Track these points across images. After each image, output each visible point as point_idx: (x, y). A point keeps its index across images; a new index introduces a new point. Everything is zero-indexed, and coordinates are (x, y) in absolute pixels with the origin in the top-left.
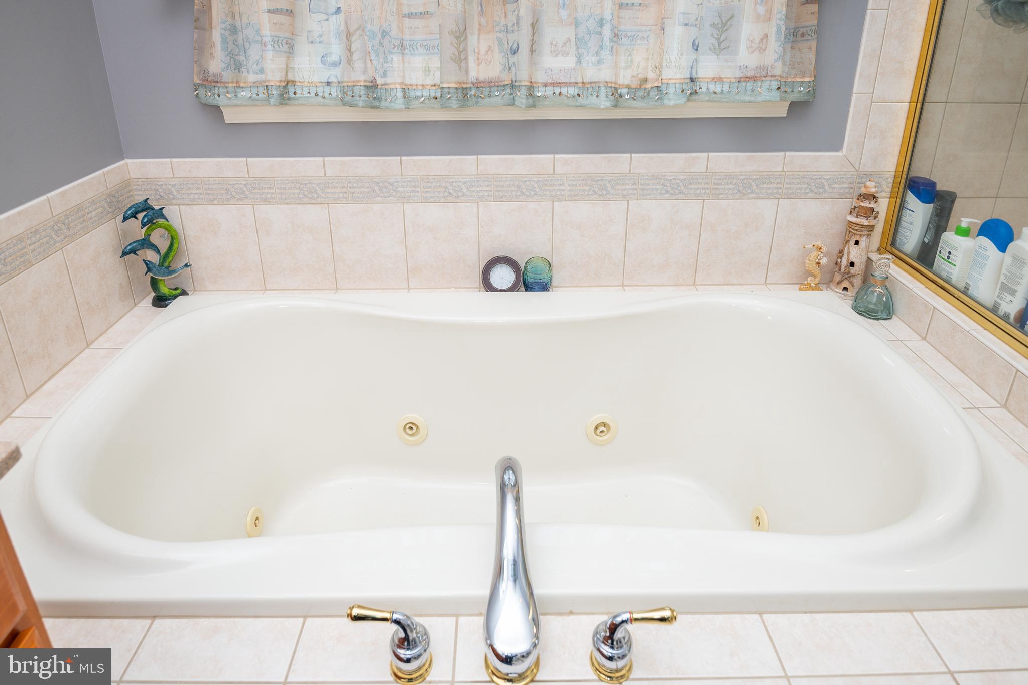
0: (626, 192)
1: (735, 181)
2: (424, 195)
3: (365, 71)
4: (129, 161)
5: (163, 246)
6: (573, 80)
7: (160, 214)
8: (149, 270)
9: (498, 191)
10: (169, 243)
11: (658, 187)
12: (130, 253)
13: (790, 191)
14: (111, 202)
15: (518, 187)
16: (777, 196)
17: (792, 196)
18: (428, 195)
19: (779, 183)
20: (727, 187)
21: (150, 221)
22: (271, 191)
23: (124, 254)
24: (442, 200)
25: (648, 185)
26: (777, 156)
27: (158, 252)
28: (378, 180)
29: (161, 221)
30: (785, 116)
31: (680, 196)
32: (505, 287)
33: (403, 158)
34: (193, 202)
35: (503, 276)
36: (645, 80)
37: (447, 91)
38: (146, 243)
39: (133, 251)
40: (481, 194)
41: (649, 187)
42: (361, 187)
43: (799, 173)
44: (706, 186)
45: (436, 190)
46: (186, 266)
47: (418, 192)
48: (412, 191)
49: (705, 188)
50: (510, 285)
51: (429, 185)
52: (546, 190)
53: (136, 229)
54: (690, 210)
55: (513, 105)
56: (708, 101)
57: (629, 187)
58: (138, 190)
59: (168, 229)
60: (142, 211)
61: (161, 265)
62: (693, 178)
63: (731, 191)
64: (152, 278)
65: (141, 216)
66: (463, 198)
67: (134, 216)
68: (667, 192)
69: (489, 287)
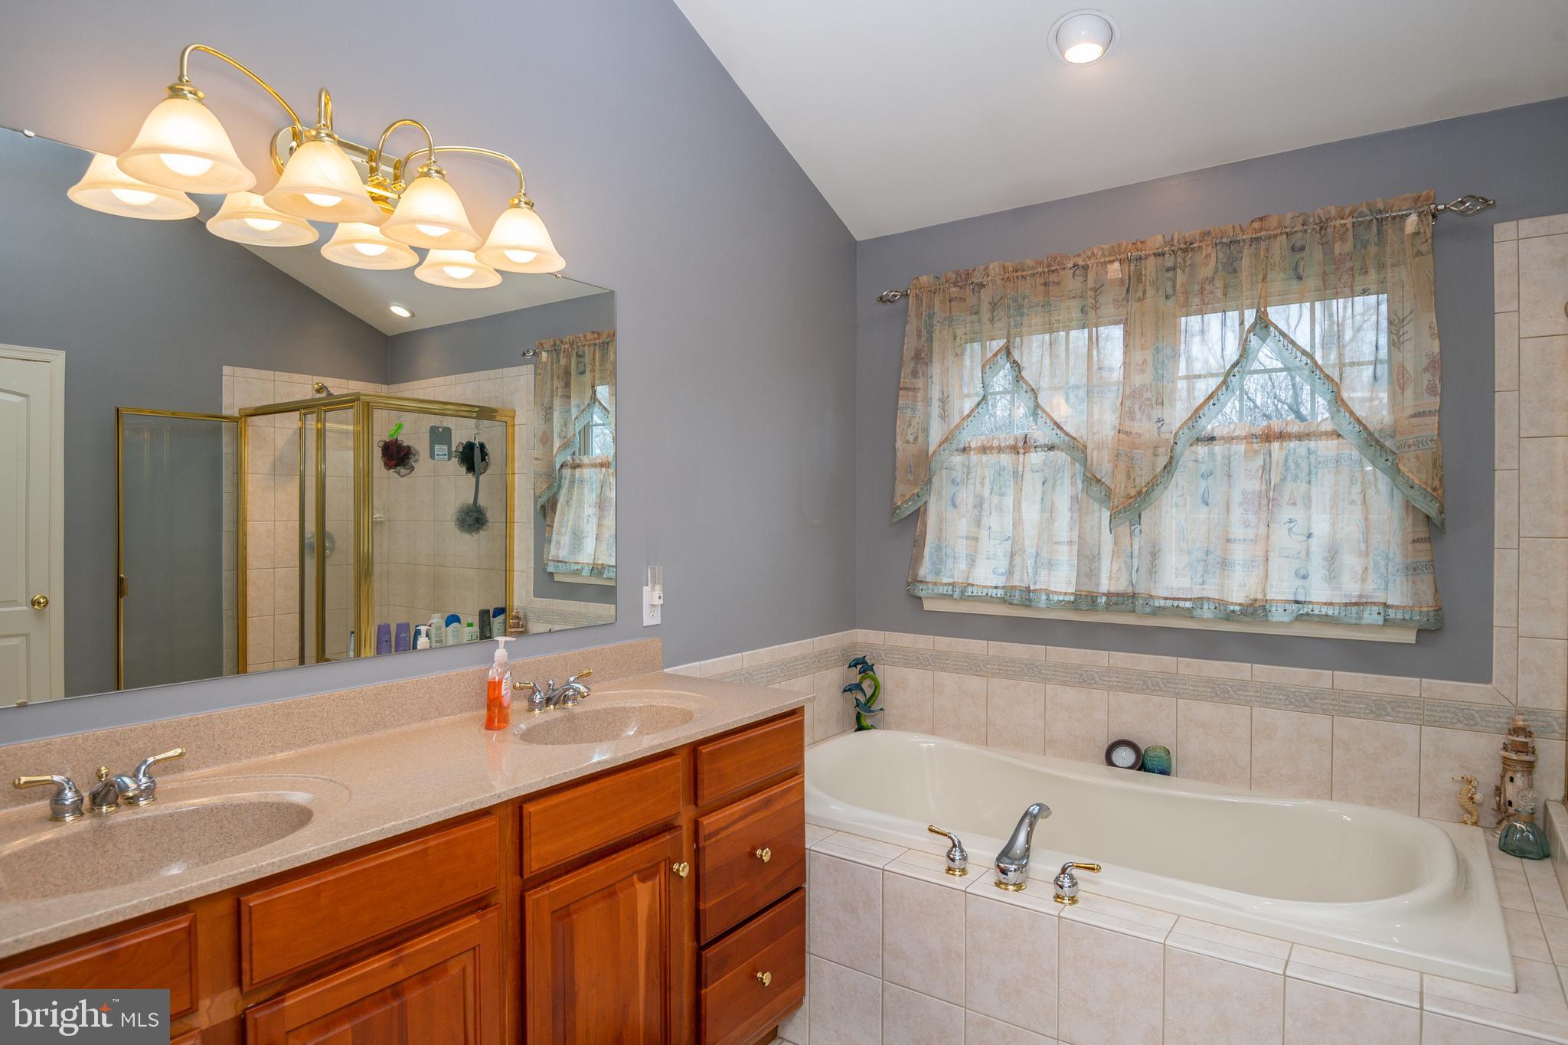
0: (1248, 698)
1: (1366, 701)
2: (1062, 678)
3: (1022, 580)
4: (858, 630)
5: (869, 692)
6: (1189, 597)
7: (871, 668)
8: (858, 705)
9: (1126, 683)
10: (873, 691)
11: (1281, 697)
12: (847, 691)
13: (1432, 718)
14: (844, 654)
15: (1144, 682)
16: (1418, 722)
17: (1436, 724)
18: (1066, 679)
19: (1418, 708)
20: (1357, 705)
21: (864, 671)
22: (948, 662)
23: (845, 691)
24: (1078, 685)
25: (1270, 694)
26: (1411, 681)
27: (865, 695)
28: (1026, 663)
29: (871, 673)
30: (1414, 642)
31: (1306, 709)
32: (1125, 766)
33: (1048, 647)
34: (894, 664)
35: (1125, 756)
36: (1256, 600)
37: (1078, 597)
38: (858, 687)
39: (850, 690)
40: (1111, 684)
41: (1271, 696)
42: (1013, 667)
43: (1441, 701)
44: (1334, 702)
45: (1073, 676)
46: (881, 709)
47: (1058, 676)
48: (1053, 675)
49: (1333, 705)
50: (1130, 764)
51: (1067, 671)
52: (1170, 687)
53: (854, 676)
54: (1320, 725)
55: (1134, 611)
56: (1318, 622)
57: (1252, 694)
58: (860, 651)
59: (874, 679)
60: (861, 664)
61: (866, 704)
62: (1318, 694)
63: (1362, 711)
64: (859, 713)
65: (859, 667)
66: (1095, 685)
67: (855, 665)
68: (1291, 703)
69: (1110, 762)
